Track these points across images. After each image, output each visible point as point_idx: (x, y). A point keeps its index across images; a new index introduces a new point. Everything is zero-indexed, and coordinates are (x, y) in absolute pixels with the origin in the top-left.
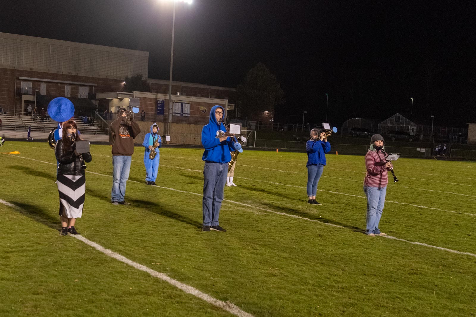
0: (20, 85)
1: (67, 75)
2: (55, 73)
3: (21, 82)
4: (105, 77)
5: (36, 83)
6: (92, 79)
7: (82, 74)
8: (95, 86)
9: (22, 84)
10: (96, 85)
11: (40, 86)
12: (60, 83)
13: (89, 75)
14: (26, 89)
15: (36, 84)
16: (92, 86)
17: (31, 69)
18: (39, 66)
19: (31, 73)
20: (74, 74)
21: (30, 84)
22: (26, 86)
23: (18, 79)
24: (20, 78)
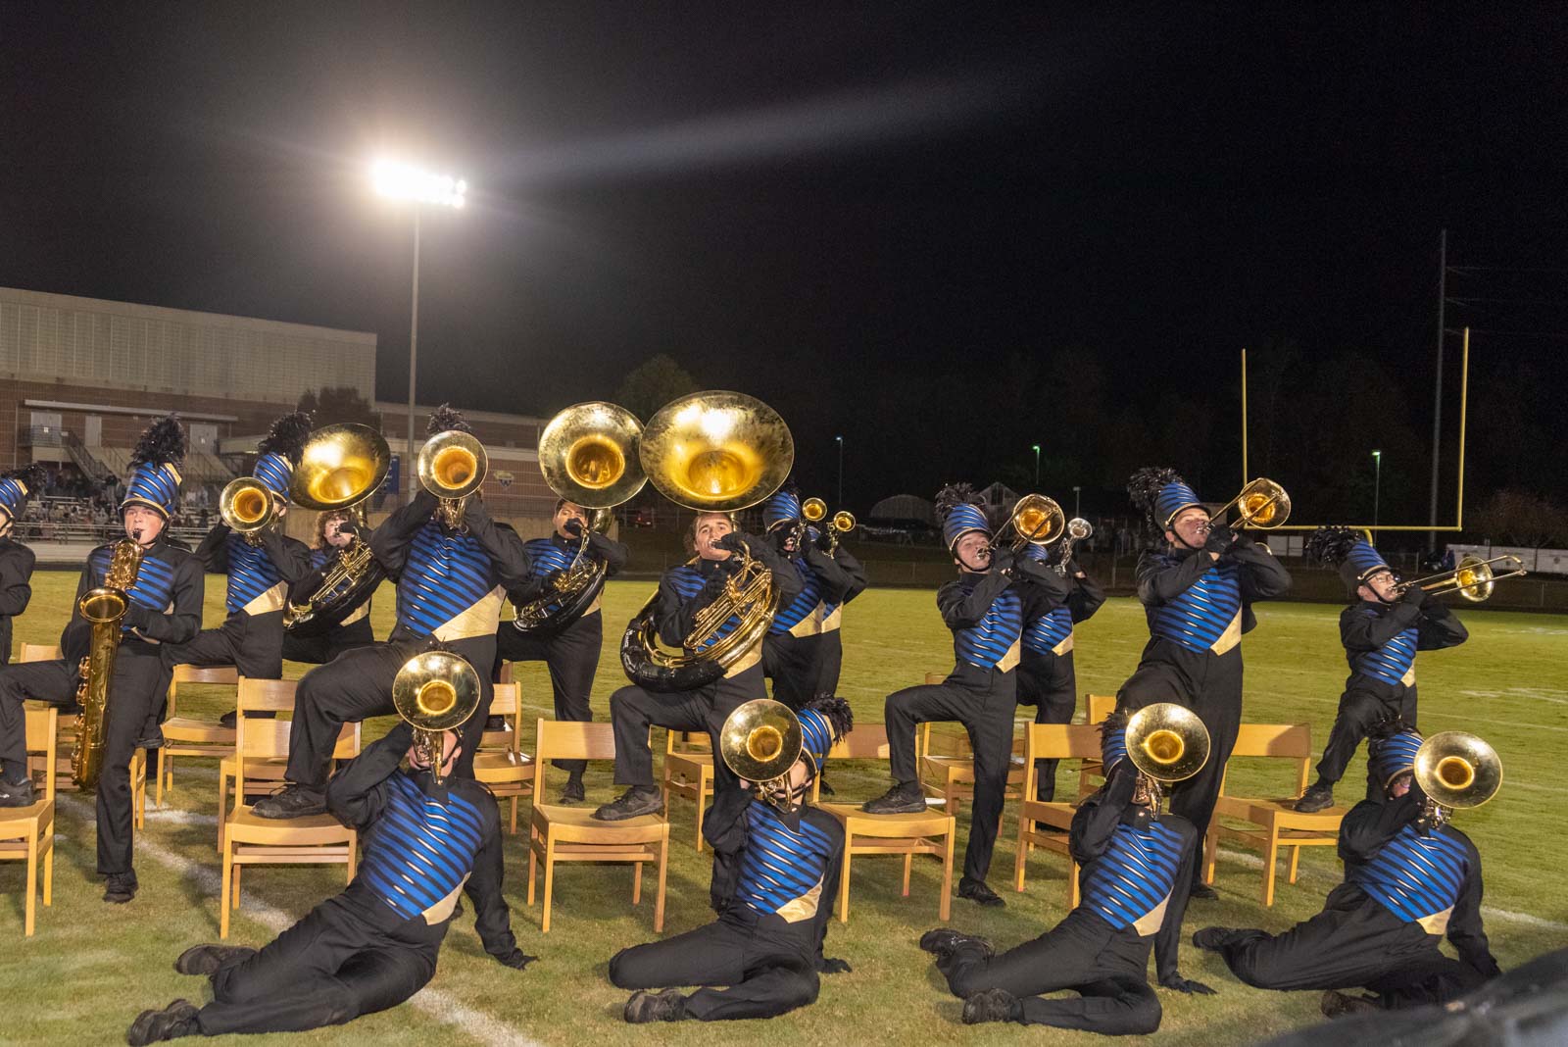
0: (30, 420)
1: (156, 395)
2: (126, 388)
3: (33, 414)
4: (261, 400)
5: (74, 416)
6: (226, 404)
7: (198, 390)
8: (234, 423)
9: (35, 419)
10: (235, 419)
11: (83, 422)
12: (140, 416)
13: (217, 393)
14: (46, 430)
15: (74, 422)
16: (226, 423)
17: (58, 379)
18: (81, 372)
19: (59, 390)
20: (178, 391)
21: (57, 419)
22: (46, 424)
23: (23, 406)
24: (28, 402)
